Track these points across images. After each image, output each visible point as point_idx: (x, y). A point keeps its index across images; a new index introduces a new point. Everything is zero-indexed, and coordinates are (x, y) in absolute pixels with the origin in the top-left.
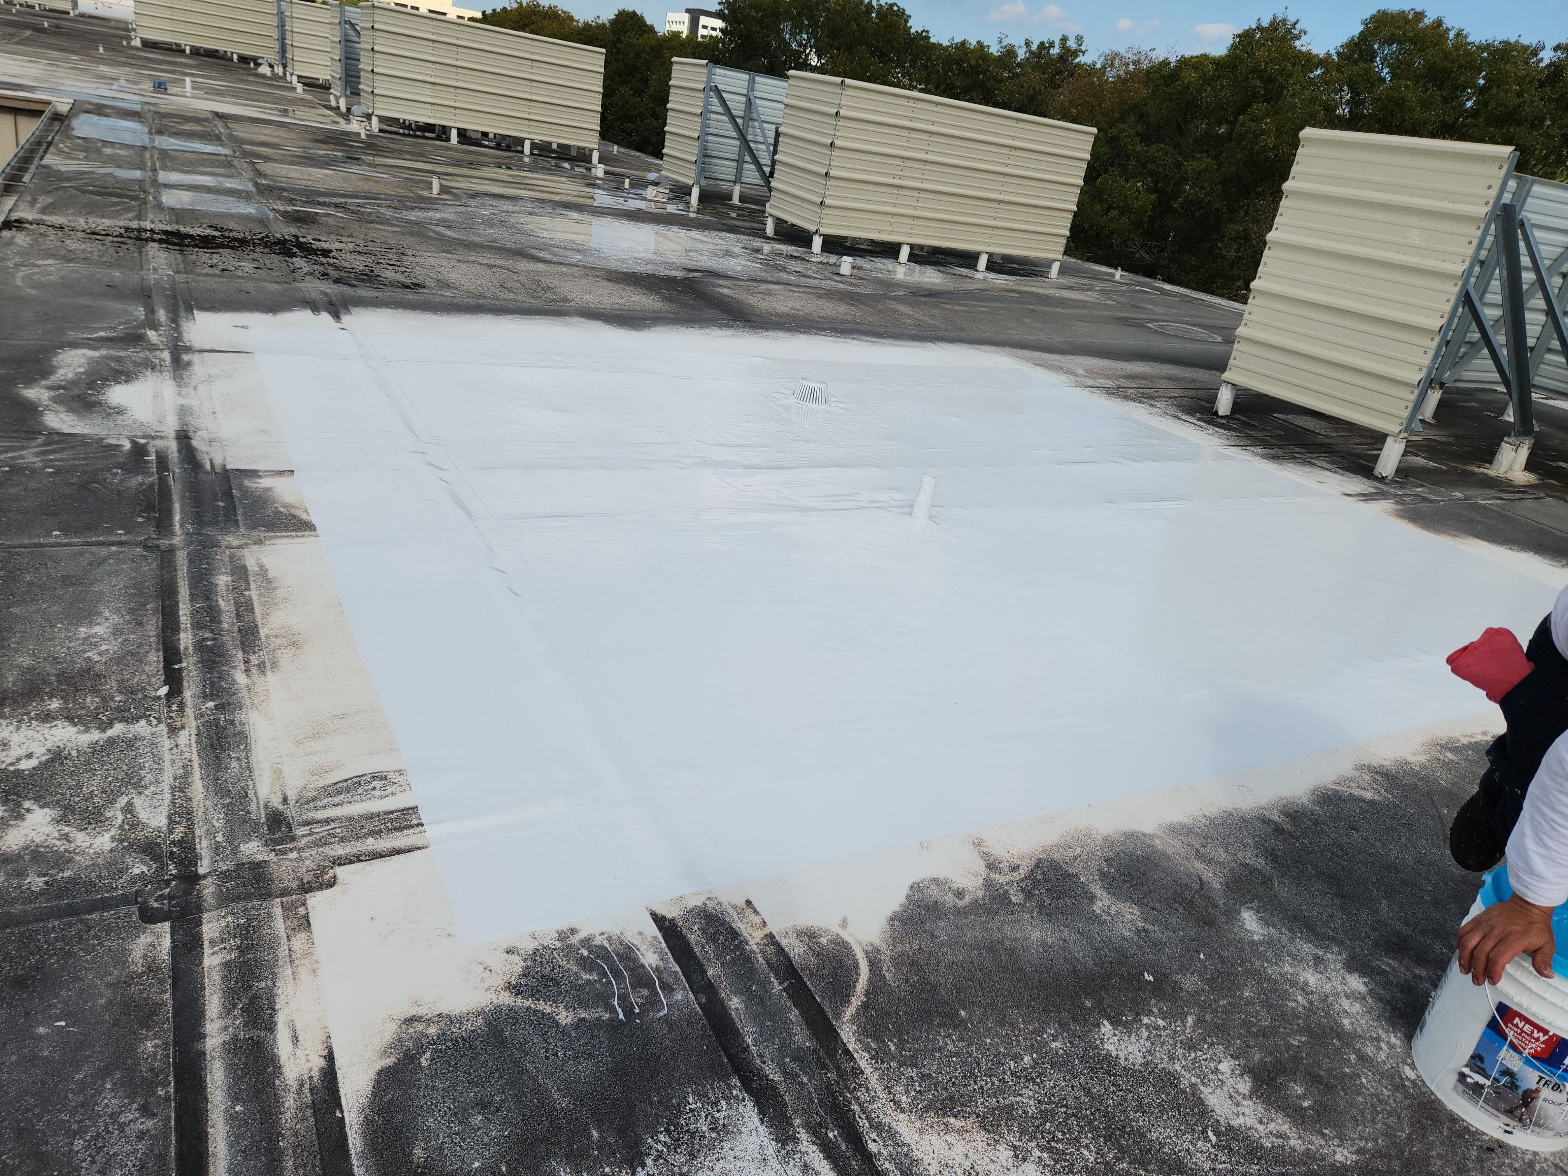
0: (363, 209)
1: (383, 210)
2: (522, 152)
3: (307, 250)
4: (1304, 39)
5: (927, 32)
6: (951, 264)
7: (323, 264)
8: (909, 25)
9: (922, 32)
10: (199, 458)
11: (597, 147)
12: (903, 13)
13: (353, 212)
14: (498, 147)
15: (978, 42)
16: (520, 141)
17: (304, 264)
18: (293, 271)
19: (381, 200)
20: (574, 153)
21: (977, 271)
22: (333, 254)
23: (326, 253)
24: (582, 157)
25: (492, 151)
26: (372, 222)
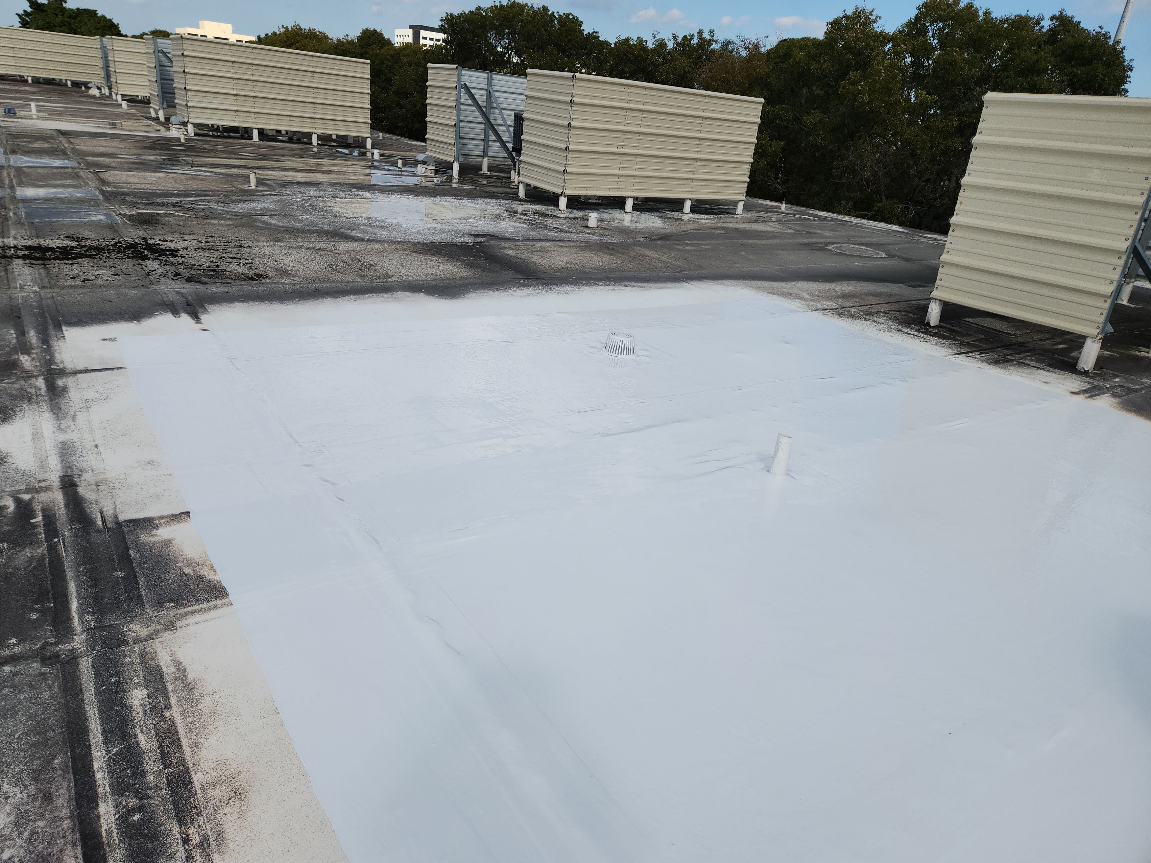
0: (197, 207)
1: (214, 206)
2: (311, 144)
3: (157, 252)
4: (880, 22)
5: (597, 32)
6: (662, 209)
7: (173, 264)
8: (582, 28)
9: (593, 33)
10: (88, 511)
11: (369, 136)
12: (577, 20)
13: (189, 210)
14: (291, 140)
15: (638, 38)
16: (309, 135)
17: (156, 266)
18: (148, 274)
19: (209, 196)
20: (351, 141)
21: (684, 213)
22: (181, 253)
23: (174, 252)
24: (359, 144)
25: (287, 144)
26: (207, 218)
